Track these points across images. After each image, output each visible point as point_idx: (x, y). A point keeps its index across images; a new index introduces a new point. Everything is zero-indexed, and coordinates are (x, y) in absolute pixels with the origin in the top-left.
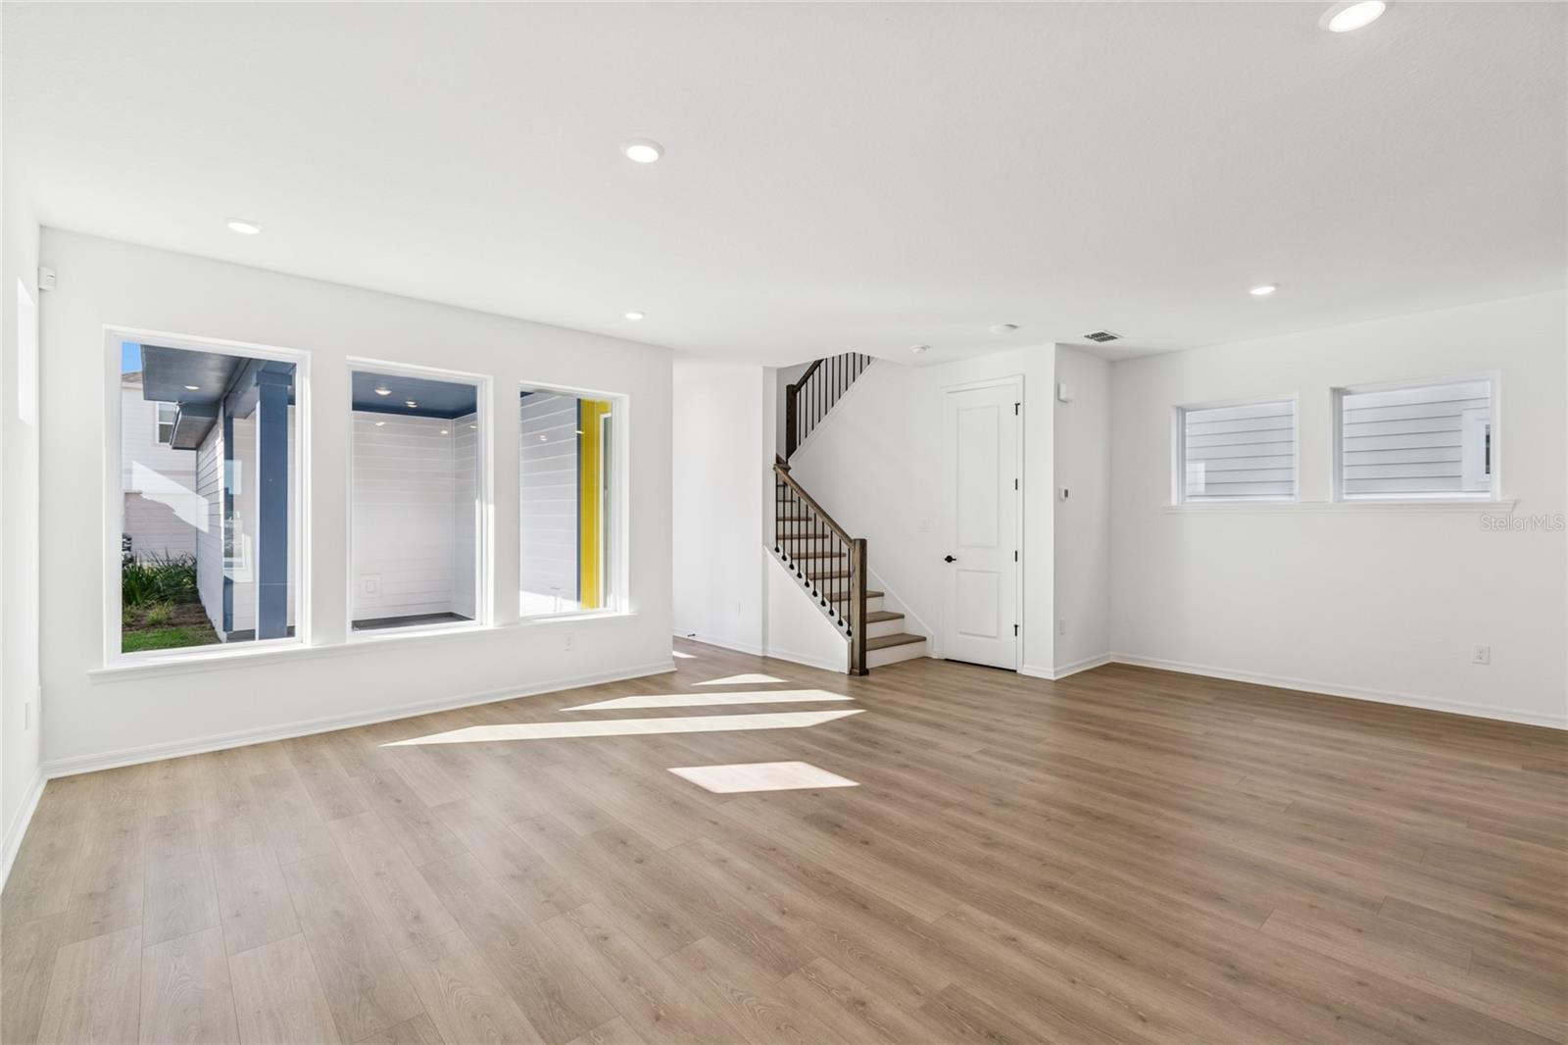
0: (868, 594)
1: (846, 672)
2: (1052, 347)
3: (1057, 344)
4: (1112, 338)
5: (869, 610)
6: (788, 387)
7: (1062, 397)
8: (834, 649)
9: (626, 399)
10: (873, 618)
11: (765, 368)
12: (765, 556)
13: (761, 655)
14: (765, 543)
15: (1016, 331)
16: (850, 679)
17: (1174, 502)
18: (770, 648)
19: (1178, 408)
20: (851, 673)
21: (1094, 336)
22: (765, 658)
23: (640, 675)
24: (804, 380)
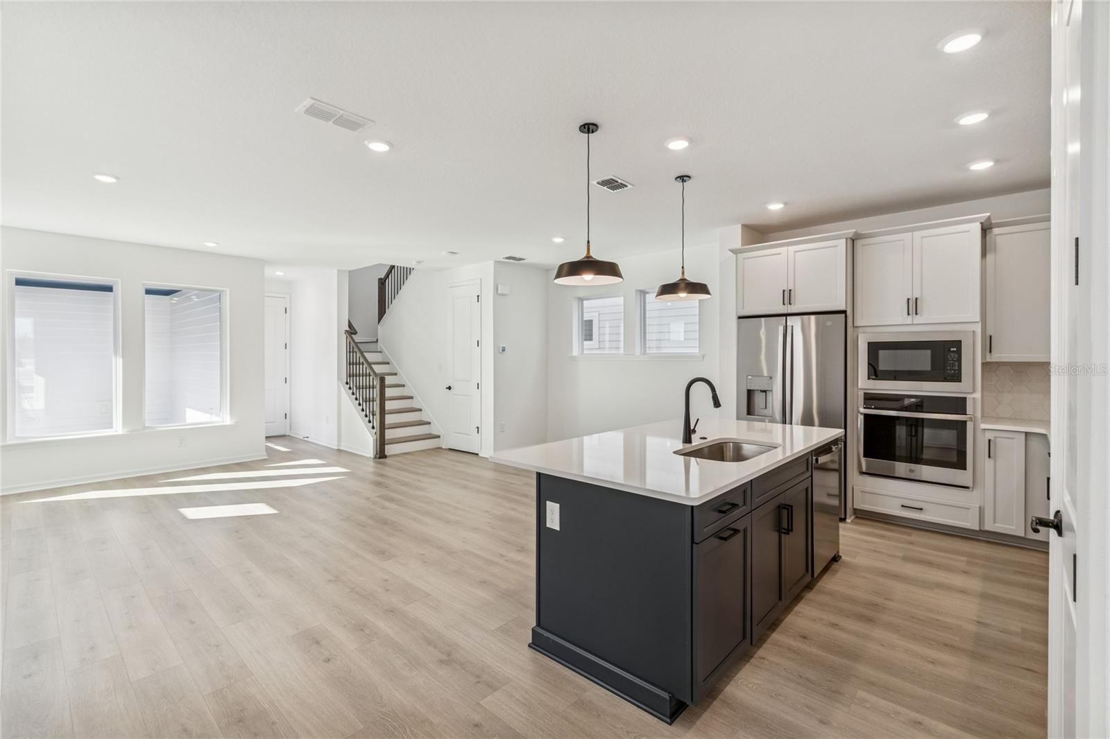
0: (386, 412)
1: (372, 456)
2: (491, 263)
3: (496, 262)
4: (524, 259)
5: (387, 422)
6: (379, 279)
7: (499, 292)
8: (366, 443)
9: (228, 290)
10: (389, 426)
11: (338, 271)
12: (339, 387)
13: (336, 448)
14: (339, 379)
15: (456, 255)
16: (374, 462)
17: (575, 352)
18: (342, 444)
19: (579, 298)
20: (375, 458)
21: (507, 258)
22: (339, 450)
23: (238, 462)
24: (387, 276)
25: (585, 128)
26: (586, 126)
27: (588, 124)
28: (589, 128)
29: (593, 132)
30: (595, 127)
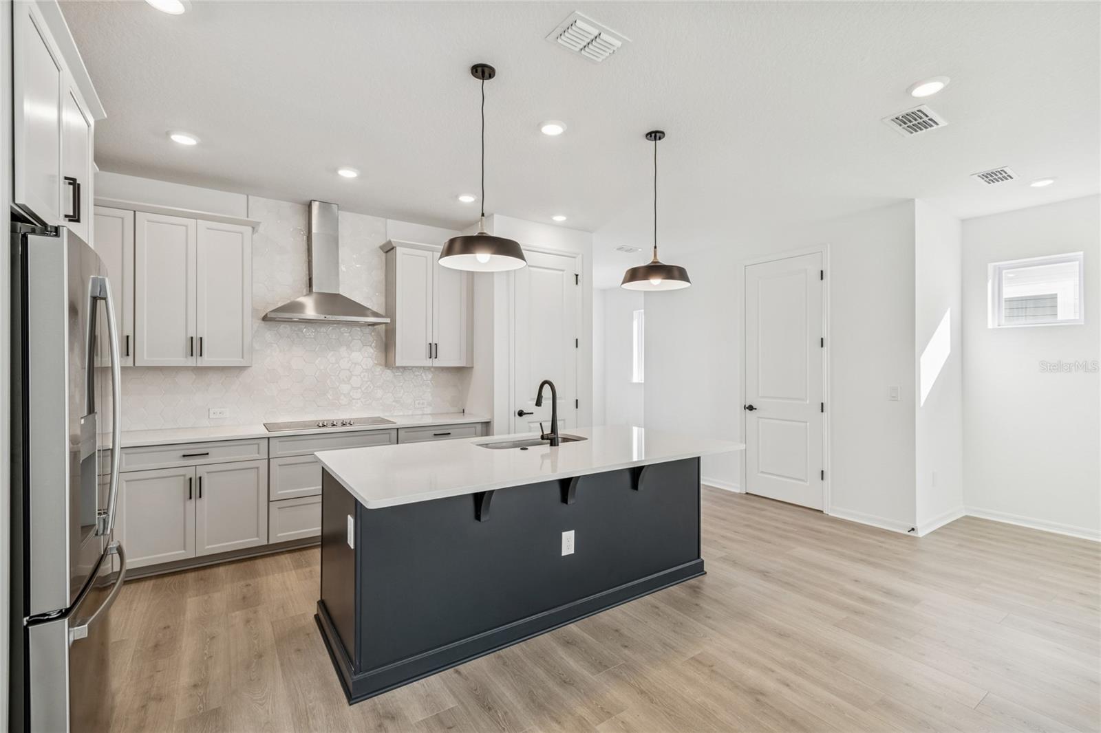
25: (651, 136)
26: (653, 135)
27: (656, 132)
28: (655, 136)
29: (660, 139)
30: (661, 134)
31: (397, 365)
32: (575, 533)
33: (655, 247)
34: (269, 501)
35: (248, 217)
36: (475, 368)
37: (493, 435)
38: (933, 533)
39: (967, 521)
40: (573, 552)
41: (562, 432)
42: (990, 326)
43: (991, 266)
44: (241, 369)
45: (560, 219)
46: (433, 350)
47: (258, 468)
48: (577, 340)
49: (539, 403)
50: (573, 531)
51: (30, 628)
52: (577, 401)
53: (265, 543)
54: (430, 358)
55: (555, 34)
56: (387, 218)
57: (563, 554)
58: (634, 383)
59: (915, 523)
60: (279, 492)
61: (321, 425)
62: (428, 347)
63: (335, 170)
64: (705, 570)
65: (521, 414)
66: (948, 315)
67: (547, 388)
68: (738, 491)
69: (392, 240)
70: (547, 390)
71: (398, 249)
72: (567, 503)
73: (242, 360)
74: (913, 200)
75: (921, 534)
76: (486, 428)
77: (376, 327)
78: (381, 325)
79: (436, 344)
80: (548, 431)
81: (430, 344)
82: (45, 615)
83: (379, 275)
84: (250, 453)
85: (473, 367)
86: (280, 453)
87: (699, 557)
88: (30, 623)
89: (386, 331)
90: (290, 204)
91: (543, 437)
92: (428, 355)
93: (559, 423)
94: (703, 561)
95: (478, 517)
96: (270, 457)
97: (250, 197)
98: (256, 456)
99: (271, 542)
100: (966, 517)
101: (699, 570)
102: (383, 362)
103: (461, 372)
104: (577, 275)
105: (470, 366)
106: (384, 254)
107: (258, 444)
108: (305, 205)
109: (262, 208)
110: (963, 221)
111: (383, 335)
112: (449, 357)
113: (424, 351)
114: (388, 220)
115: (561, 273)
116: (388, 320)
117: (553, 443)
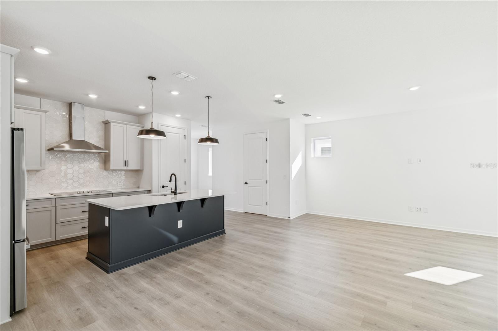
31: (111, 169)
32: (183, 221)
33: (209, 132)
34: (56, 223)
35: (40, 108)
36: (144, 170)
37: (152, 193)
38: (295, 218)
39: (307, 215)
40: (182, 227)
41: (178, 191)
42: (312, 157)
43: (312, 139)
44: (38, 171)
45: (178, 116)
46: (126, 163)
47: (51, 210)
48: (185, 160)
49: (170, 181)
50: (182, 221)
51: (15, 244)
52: (185, 182)
53: (54, 240)
54: (125, 166)
55: (176, 74)
56: (105, 110)
57: (179, 228)
58: (209, 176)
59: (290, 215)
60: (61, 220)
61: (78, 193)
62: (124, 162)
63: (87, 95)
64: (226, 232)
65: (163, 187)
66: (301, 153)
67: (173, 176)
68: (243, 212)
69: (109, 120)
70: (173, 177)
71: (111, 123)
72: (180, 211)
73: (40, 167)
74: (289, 119)
75: (291, 218)
76: (149, 192)
77: (100, 154)
78: (103, 153)
79: (128, 161)
80: (173, 190)
81: (125, 161)
82: (19, 240)
83: (102, 133)
84: (47, 204)
85: (143, 170)
86: (61, 204)
87: (224, 228)
88: (14, 243)
89: (105, 156)
90: (61, 103)
91: (172, 192)
92: (124, 165)
93: (177, 188)
94: (225, 230)
95: (150, 216)
96: (56, 206)
97: (42, 99)
98: (51, 205)
99: (57, 240)
100: (307, 214)
101: (224, 232)
102: (104, 168)
103: (138, 172)
104: (185, 136)
105: (142, 169)
106: (104, 125)
107: (51, 201)
108: (68, 103)
109: (47, 104)
110: (306, 125)
111: (104, 157)
112: (133, 166)
113: (123, 163)
114: (106, 111)
115: (179, 135)
116: (108, 152)
117: (176, 193)
